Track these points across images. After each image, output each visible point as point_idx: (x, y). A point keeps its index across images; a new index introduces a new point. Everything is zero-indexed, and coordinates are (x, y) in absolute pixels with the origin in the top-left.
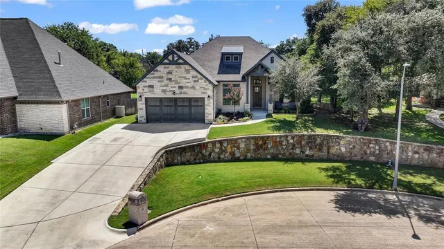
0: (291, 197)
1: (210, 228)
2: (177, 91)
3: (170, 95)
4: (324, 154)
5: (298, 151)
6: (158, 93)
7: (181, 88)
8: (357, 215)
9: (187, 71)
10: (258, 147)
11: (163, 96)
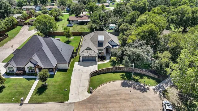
0: (114, 83)
1: (102, 92)
2: (89, 55)
3: (88, 56)
4: (121, 70)
5: (116, 70)
6: (85, 55)
7: (90, 54)
8: (124, 87)
9: (92, 51)
10: (108, 70)
11: (86, 56)
